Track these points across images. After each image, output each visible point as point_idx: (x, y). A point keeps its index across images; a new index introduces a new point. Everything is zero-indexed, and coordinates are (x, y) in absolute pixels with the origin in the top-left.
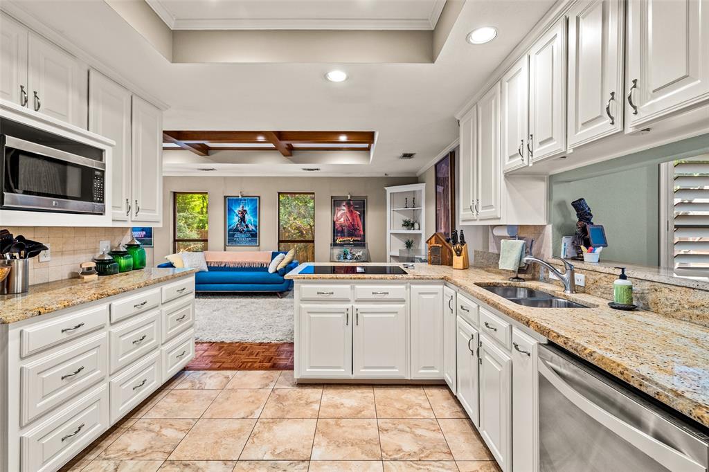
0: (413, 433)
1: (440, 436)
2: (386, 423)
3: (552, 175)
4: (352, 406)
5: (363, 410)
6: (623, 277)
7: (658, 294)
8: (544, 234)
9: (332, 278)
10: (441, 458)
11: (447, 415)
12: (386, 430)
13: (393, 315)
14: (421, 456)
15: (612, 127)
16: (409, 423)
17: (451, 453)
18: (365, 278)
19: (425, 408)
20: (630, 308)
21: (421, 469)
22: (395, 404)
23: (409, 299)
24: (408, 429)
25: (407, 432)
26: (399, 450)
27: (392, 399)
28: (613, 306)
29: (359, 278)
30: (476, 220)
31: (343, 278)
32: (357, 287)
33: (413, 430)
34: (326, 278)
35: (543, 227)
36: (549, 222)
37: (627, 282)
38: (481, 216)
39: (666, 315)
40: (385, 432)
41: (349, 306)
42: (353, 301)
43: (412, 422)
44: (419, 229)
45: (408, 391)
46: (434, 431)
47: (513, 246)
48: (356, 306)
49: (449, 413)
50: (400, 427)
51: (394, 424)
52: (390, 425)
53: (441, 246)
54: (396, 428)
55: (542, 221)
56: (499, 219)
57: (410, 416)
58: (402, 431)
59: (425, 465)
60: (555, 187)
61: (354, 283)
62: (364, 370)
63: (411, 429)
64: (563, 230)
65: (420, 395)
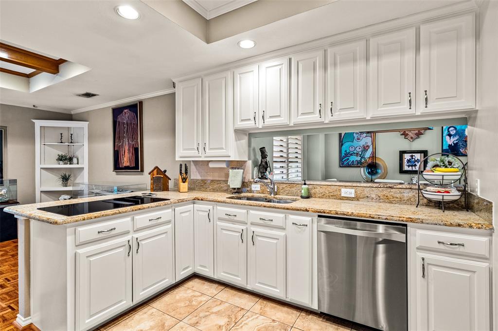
0: (212, 313)
1: (227, 305)
2: (190, 319)
3: (251, 133)
4: (151, 326)
5: (164, 323)
6: (305, 184)
7: (316, 190)
8: (245, 166)
9: (116, 213)
10: (242, 314)
11: (216, 292)
12: (197, 323)
13: (164, 236)
14: (233, 320)
15: (320, 119)
16: (203, 310)
17: (243, 309)
18: (144, 209)
19: (199, 296)
20: (308, 197)
21: (242, 327)
22: (179, 305)
23: (173, 220)
24: (207, 313)
25: (210, 315)
26: (220, 327)
27: (172, 303)
28: (302, 197)
29: (140, 209)
30: (201, 157)
31: (126, 212)
32: (136, 217)
33: (211, 311)
34: (108, 215)
35: (245, 162)
36: (249, 159)
37: (306, 186)
38: (207, 154)
39: (319, 197)
40: (197, 325)
41: (129, 237)
42: (132, 231)
43: (204, 307)
44: (78, 163)
45: (175, 292)
46: (220, 304)
47: (237, 173)
48: (136, 235)
49: (214, 290)
50: (202, 315)
51: (197, 316)
52: (195, 318)
53: (162, 176)
54: (201, 317)
55: (246, 159)
56: (230, 156)
57: (197, 306)
58: (206, 316)
59: (241, 323)
60: (253, 140)
61: (134, 214)
62: (143, 293)
63: (208, 312)
64: (255, 164)
65: (186, 290)
